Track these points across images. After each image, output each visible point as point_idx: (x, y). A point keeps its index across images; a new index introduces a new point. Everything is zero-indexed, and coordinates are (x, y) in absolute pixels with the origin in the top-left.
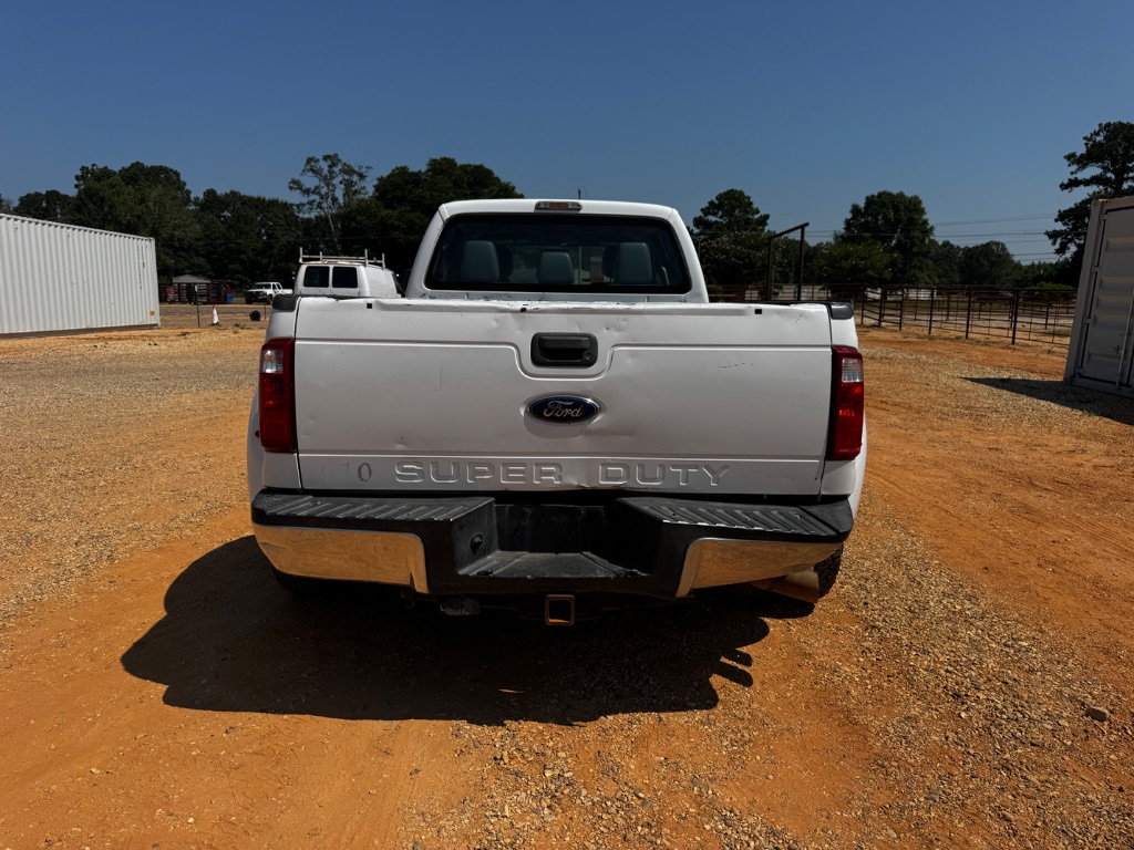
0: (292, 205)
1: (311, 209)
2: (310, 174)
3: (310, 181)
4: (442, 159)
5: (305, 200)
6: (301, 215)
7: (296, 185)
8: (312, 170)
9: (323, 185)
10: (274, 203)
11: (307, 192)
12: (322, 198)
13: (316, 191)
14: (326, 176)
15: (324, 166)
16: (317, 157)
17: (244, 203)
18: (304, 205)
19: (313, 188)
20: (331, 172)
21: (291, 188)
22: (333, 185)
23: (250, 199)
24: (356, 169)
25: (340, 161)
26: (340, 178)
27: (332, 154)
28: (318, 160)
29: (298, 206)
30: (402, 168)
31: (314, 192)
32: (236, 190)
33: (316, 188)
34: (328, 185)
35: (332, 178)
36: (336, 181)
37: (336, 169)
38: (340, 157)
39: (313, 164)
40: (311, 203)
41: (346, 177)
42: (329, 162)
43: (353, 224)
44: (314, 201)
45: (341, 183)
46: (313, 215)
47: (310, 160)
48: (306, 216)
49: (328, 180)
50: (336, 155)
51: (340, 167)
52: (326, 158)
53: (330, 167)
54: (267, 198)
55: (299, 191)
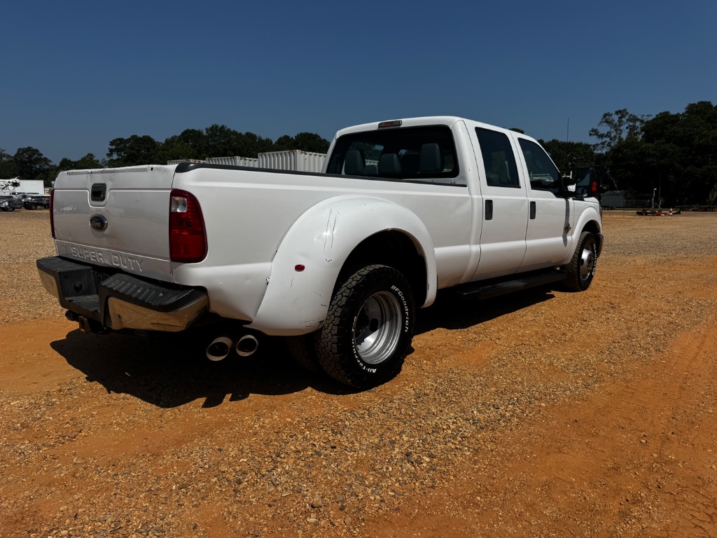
0: (590, 145)
1: (603, 147)
2: (605, 124)
3: (604, 129)
4: (699, 103)
5: (599, 141)
6: (596, 152)
7: (594, 132)
8: (607, 122)
9: (613, 130)
10: (580, 145)
11: (601, 136)
12: (611, 139)
13: (608, 135)
14: (616, 125)
15: (616, 118)
16: (611, 113)
17: (560, 146)
18: (598, 145)
19: (606, 133)
20: (620, 121)
21: (590, 135)
22: (621, 130)
23: (564, 144)
24: (639, 117)
25: (627, 113)
26: (627, 125)
27: (622, 109)
28: (612, 115)
29: (594, 146)
30: (664, 113)
31: (606, 136)
32: (556, 139)
33: (608, 133)
34: (616, 130)
35: (620, 126)
36: (623, 127)
37: (624, 119)
38: (628, 111)
39: (607, 117)
40: (603, 143)
41: (631, 124)
42: (620, 115)
43: (620, 155)
44: (605, 142)
45: (627, 128)
46: (604, 151)
47: (605, 115)
48: (599, 152)
49: (617, 128)
50: (625, 110)
51: (627, 117)
52: (617, 113)
53: (620, 118)
54: (575, 143)
55: (596, 136)
